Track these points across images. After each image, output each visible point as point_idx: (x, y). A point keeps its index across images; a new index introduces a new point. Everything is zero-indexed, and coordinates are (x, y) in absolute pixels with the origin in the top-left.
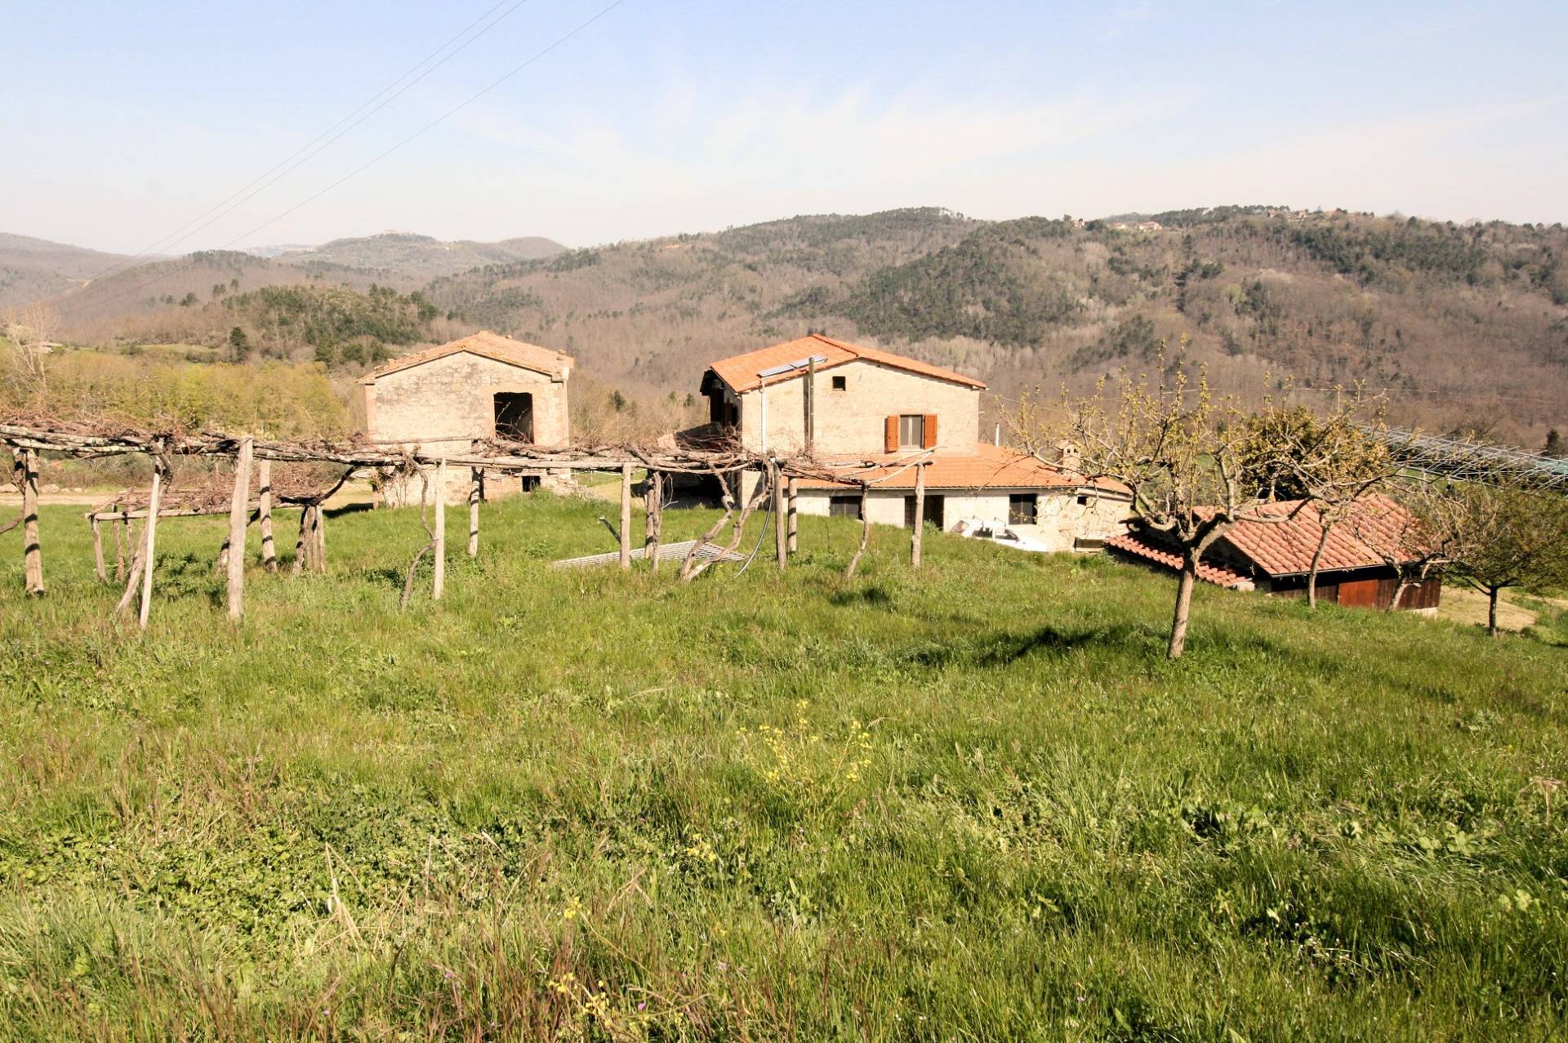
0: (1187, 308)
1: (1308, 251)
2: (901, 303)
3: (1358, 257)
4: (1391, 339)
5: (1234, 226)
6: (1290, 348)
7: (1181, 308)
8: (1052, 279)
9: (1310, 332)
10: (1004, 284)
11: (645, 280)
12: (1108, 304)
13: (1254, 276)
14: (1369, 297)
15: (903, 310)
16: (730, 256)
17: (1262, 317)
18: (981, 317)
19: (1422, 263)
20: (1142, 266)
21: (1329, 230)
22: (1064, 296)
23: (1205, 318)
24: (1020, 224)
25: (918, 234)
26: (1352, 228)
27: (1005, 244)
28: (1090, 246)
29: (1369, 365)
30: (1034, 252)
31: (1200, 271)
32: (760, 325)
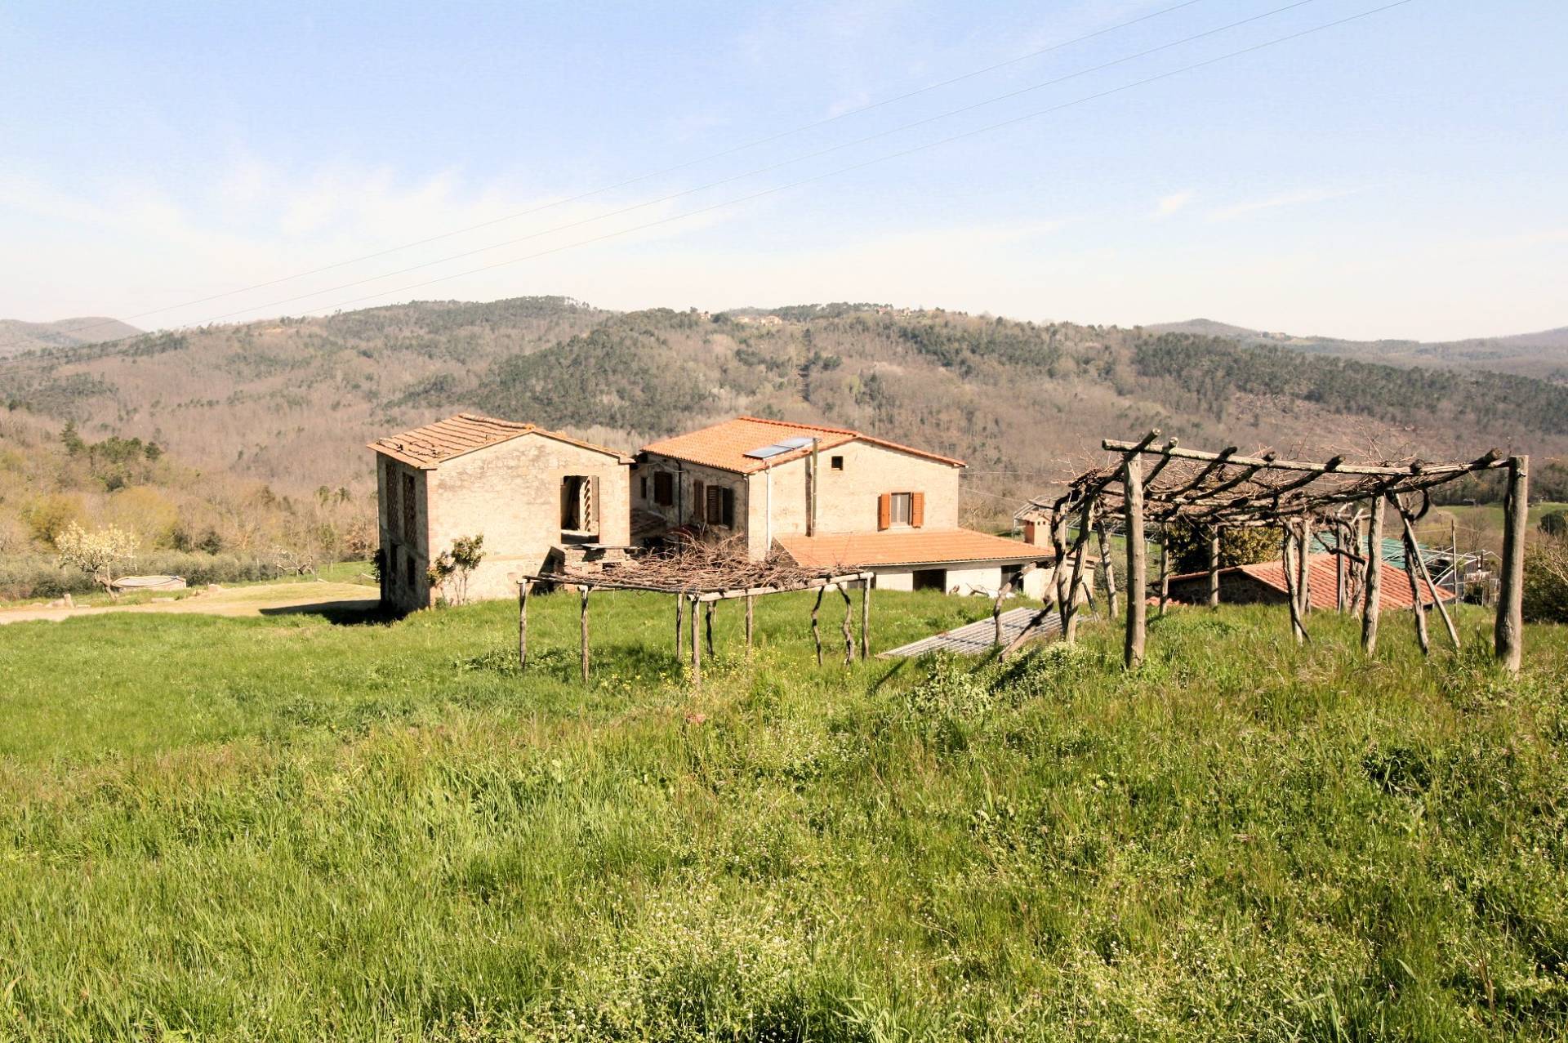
0: (812, 397)
1: (915, 346)
2: (533, 391)
3: (957, 352)
4: (991, 426)
5: (849, 321)
6: (906, 436)
7: (806, 398)
8: (683, 369)
9: (922, 421)
10: (636, 374)
11: (242, 366)
12: (738, 394)
13: (869, 368)
14: (969, 388)
15: (535, 399)
16: (340, 342)
17: (880, 406)
18: (617, 406)
19: (1010, 358)
20: (768, 358)
21: (931, 328)
22: (696, 386)
23: (829, 407)
24: (648, 315)
25: (544, 323)
26: (950, 325)
27: (635, 335)
28: (717, 337)
29: (975, 450)
30: (664, 342)
31: (821, 363)
32: (380, 415)
